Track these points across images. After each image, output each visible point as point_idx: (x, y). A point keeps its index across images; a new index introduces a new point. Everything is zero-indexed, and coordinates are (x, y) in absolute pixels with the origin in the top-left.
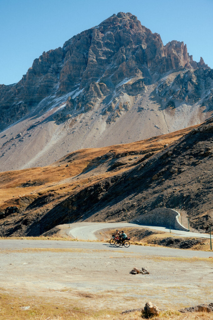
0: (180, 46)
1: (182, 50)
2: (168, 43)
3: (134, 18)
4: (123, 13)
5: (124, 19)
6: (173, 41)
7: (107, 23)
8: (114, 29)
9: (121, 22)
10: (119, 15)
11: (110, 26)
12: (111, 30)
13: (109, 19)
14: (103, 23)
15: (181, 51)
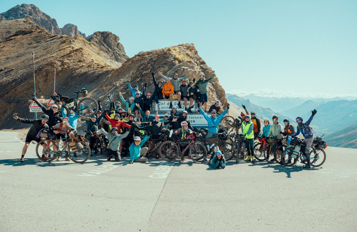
0: (72, 28)
1: (74, 31)
2: (65, 25)
3: (34, 8)
4: (26, 4)
5: (26, 8)
6: (69, 24)
7: (12, 10)
8: (16, 15)
9: (23, 10)
10: (23, 6)
11: (13, 13)
12: (14, 16)
13: (13, 8)
14: (9, 11)
15: (72, 31)
